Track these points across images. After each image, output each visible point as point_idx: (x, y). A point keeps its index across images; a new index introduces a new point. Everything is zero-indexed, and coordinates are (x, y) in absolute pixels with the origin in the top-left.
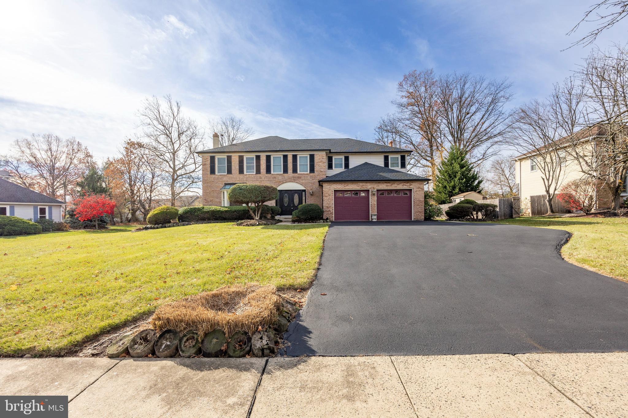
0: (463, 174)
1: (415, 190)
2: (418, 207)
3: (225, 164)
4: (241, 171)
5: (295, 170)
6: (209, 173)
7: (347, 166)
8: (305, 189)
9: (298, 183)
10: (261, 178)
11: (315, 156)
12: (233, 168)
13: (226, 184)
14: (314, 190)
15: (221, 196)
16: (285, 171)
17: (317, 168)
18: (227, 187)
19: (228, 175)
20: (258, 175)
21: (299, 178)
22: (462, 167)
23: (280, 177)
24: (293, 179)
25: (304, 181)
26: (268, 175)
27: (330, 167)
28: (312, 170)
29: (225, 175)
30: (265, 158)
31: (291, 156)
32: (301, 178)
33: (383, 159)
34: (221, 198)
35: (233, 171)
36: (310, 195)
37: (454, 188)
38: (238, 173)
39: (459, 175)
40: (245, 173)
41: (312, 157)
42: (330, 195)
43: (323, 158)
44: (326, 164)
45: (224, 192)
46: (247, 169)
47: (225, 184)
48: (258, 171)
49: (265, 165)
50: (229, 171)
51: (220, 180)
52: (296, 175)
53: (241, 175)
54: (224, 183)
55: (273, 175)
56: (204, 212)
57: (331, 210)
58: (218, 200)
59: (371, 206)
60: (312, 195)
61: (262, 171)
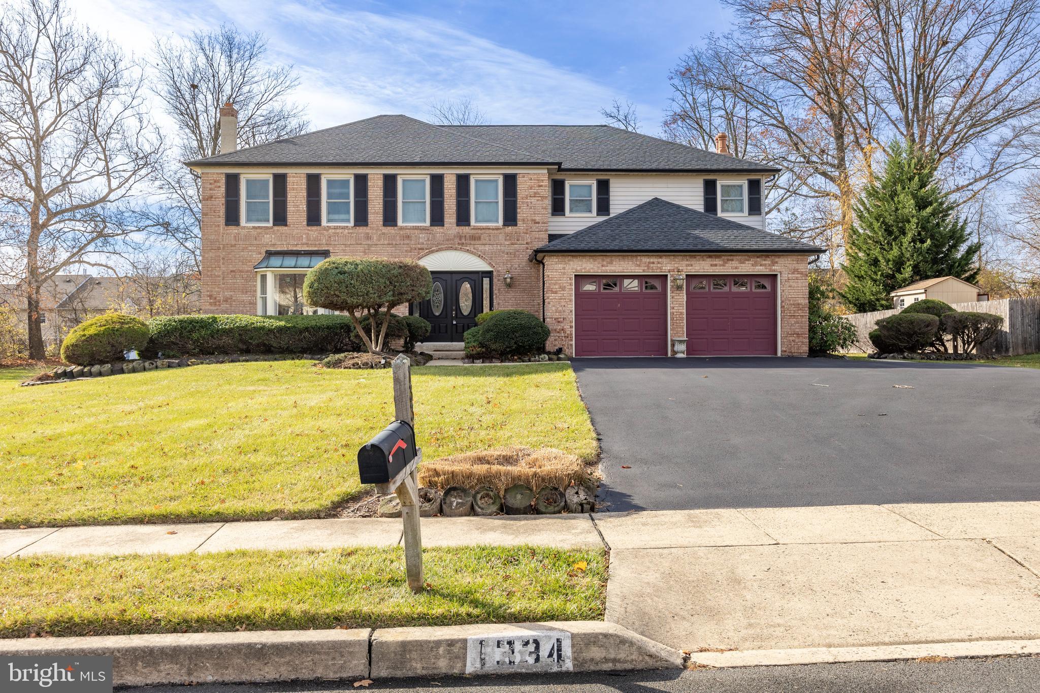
0: (923, 225)
1: (785, 276)
2: (793, 321)
3: (268, 198)
4: (313, 218)
5: (463, 218)
6: (222, 221)
7: (603, 207)
8: (490, 269)
9: (472, 253)
10: (368, 237)
11: (520, 180)
12: (290, 208)
13: (270, 254)
14: (515, 273)
15: (255, 286)
16: (437, 218)
17: (523, 212)
18: (276, 261)
19: (276, 228)
20: (362, 230)
21: (474, 238)
22: (922, 204)
23: (423, 237)
24: (457, 241)
25: (487, 248)
26: (390, 230)
27: (558, 208)
28: (511, 217)
29: (267, 228)
30: (380, 183)
31: (454, 178)
32: (479, 238)
33: (702, 190)
34: (255, 291)
35: (290, 219)
36: (503, 288)
37: (899, 264)
38: (305, 223)
39: (912, 229)
40: (324, 222)
41: (510, 182)
42: (563, 289)
43: (541, 186)
44: (548, 202)
45: (264, 277)
46: (329, 213)
47: (267, 252)
48: (361, 219)
49: (381, 201)
50: (280, 218)
51: (255, 242)
52: (465, 230)
53: (314, 228)
54: (263, 251)
55: (402, 228)
56: (218, 331)
57: (567, 327)
58: (246, 298)
59: (672, 319)
60: (509, 286)
61: (371, 217)
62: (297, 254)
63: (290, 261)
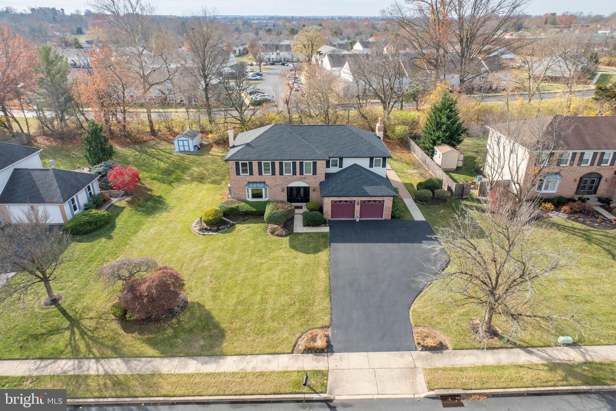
2: (387, 211)
3: (247, 167)
4: (260, 173)
5: (301, 173)
6: (235, 174)
7: (341, 166)
8: (309, 186)
9: (304, 182)
10: (275, 178)
11: (317, 163)
12: (254, 171)
13: (249, 183)
14: (316, 187)
16: (294, 173)
17: (318, 171)
18: (251, 185)
19: (250, 176)
20: (274, 176)
21: (304, 178)
22: (449, 118)
23: (290, 178)
24: (300, 179)
25: (308, 181)
26: (282, 176)
27: (328, 166)
28: (315, 173)
29: (248, 175)
30: (278, 164)
31: (299, 163)
32: (306, 178)
33: (369, 162)
34: (246, 192)
35: (254, 173)
36: (312, 191)
37: (438, 138)
38: (258, 174)
39: (444, 127)
40: (263, 174)
41: (315, 164)
42: (328, 205)
43: (323, 163)
44: (325, 166)
45: (248, 189)
46: (265, 170)
48: (274, 173)
49: (279, 169)
50: (251, 173)
51: (245, 179)
52: (302, 176)
53: (261, 176)
54: (247, 182)
55: (285, 176)
58: (243, 193)
60: (314, 191)
61: (276, 173)
62: (256, 183)
63: (255, 185)
